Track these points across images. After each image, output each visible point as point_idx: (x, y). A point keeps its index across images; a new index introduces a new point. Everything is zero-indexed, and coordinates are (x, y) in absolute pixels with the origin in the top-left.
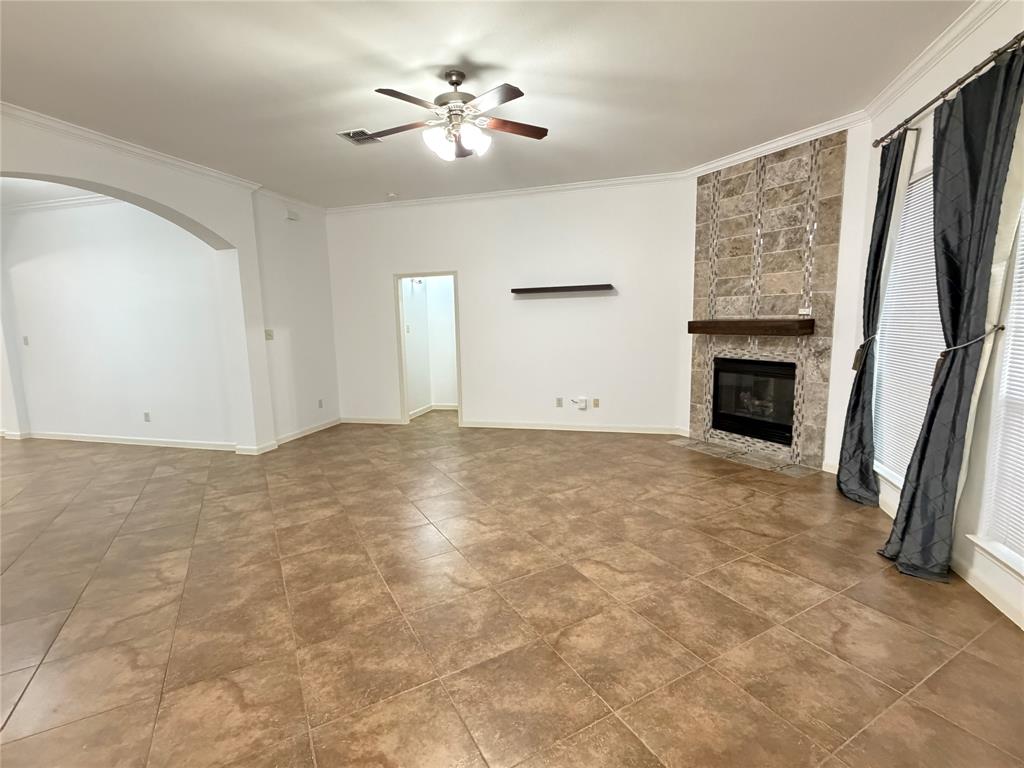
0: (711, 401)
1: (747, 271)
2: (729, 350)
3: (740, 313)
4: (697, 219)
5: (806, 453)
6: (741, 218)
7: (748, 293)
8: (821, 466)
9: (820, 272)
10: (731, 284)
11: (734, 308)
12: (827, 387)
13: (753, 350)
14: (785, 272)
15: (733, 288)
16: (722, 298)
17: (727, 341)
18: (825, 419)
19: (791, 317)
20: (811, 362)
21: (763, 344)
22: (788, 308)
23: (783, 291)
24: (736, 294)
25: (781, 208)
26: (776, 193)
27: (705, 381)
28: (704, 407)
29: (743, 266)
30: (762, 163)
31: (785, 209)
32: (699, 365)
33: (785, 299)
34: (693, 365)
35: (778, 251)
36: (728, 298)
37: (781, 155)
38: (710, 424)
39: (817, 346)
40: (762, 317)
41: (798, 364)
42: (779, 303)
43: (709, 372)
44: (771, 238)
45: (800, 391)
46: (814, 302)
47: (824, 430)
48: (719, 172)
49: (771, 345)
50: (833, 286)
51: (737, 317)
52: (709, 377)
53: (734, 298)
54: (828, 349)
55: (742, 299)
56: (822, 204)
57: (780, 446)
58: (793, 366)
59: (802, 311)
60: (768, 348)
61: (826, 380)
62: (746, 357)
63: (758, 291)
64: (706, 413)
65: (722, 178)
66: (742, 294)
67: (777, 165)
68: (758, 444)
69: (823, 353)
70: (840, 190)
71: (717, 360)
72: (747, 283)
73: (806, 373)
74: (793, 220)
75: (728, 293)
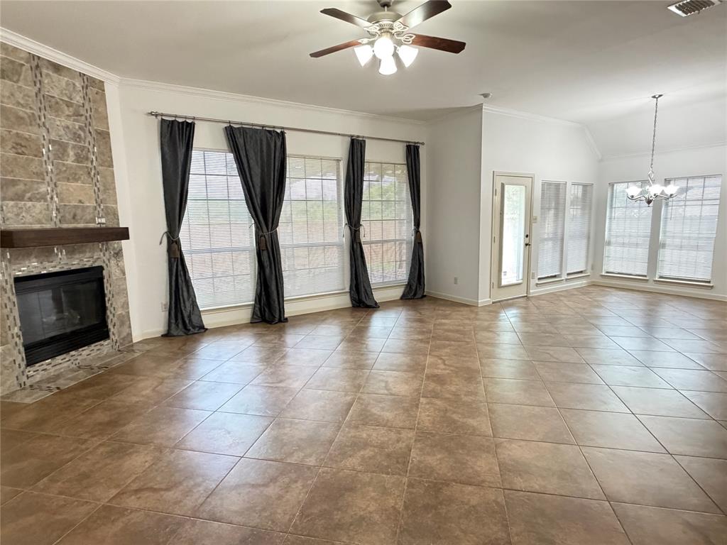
0: (20, 333)
1: (40, 175)
3: (39, 222)
5: (122, 337)
6: (22, 112)
7: (46, 200)
8: (132, 341)
9: (106, 189)
10: (21, 187)
11: (31, 216)
12: (125, 279)
13: (61, 262)
14: (79, 184)
15: (25, 191)
16: (11, 203)
17: (29, 255)
18: (128, 304)
19: (92, 225)
20: (113, 262)
21: (71, 253)
22: (88, 217)
23: (80, 201)
24: (30, 199)
25: (64, 121)
26: (57, 103)
27: (6, 312)
29: (34, 168)
30: (37, 63)
31: (69, 123)
33: (83, 209)
35: (70, 162)
36: (21, 204)
37: (57, 68)
38: (24, 364)
39: (114, 249)
40: (65, 226)
41: (105, 267)
42: (79, 212)
43: (9, 298)
44: (61, 148)
45: (109, 288)
46: (107, 213)
47: (128, 312)
49: (80, 253)
50: (116, 202)
51: (37, 226)
52: (10, 305)
53: (29, 204)
54: (121, 250)
55: (39, 206)
56: (97, 132)
57: (102, 342)
58: (101, 268)
59: (98, 220)
60: (77, 256)
61: (124, 274)
62: (57, 269)
63: (56, 199)
66: (38, 200)
67: (55, 76)
68: (84, 353)
69: (118, 254)
70: (108, 128)
71: (18, 280)
72: (43, 189)
73: (111, 272)
74: (77, 137)
75: (19, 197)
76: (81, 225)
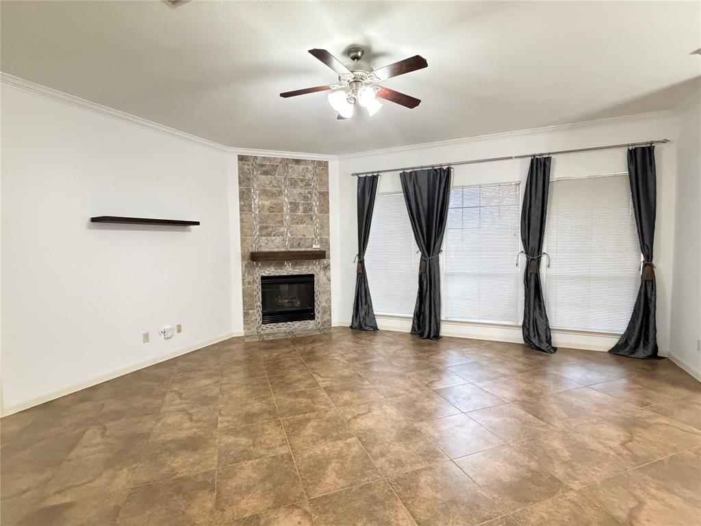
0: (261, 305)
1: (282, 222)
2: (271, 271)
3: (278, 247)
4: (240, 183)
5: (323, 320)
6: (274, 190)
7: (283, 236)
8: (331, 325)
9: (322, 227)
10: (270, 229)
11: (274, 244)
12: (330, 284)
13: (288, 270)
14: (304, 225)
15: (272, 232)
16: (264, 238)
17: (270, 265)
18: (330, 301)
19: (309, 249)
20: (322, 273)
21: (294, 265)
22: (308, 244)
23: (304, 235)
24: (274, 235)
25: (299, 190)
26: (295, 181)
27: (255, 293)
28: (255, 311)
29: (278, 219)
30: (286, 162)
31: (302, 191)
32: (249, 283)
33: (305, 240)
34: (243, 284)
35: (300, 213)
36: (269, 238)
37: (297, 162)
38: (261, 322)
39: (324, 264)
40: (292, 250)
41: (316, 275)
42: (302, 242)
43: (258, 287)
44: (294, 206)
45: (317, 289)
46: (321, 242)
47: (330, 306)
48: (256, 157)
49: (299, 265)
50: (329, 234)
51: (276, 250)
52: (257, 290)
53: (273, 238)
54: (329, 265)
55: (279, 239)
56: (320, 193)
57: (309, 321)
58: (312, 276)
59: (314, 246)
60: (298, 267)
61: (330, 281)
62: (285, 274)
63: (289, 235)
64: (257, 314)
65: (258, 162)
66: (279, 236)
67: (296, 167)
68: (296, 325)
69: (327, 268)
70: (328, 189)
71: (263, 278)
72: (282, 229)
73: (320, 278)
74: (306, 198)
75: (269, 235)
76: (303, 249)
